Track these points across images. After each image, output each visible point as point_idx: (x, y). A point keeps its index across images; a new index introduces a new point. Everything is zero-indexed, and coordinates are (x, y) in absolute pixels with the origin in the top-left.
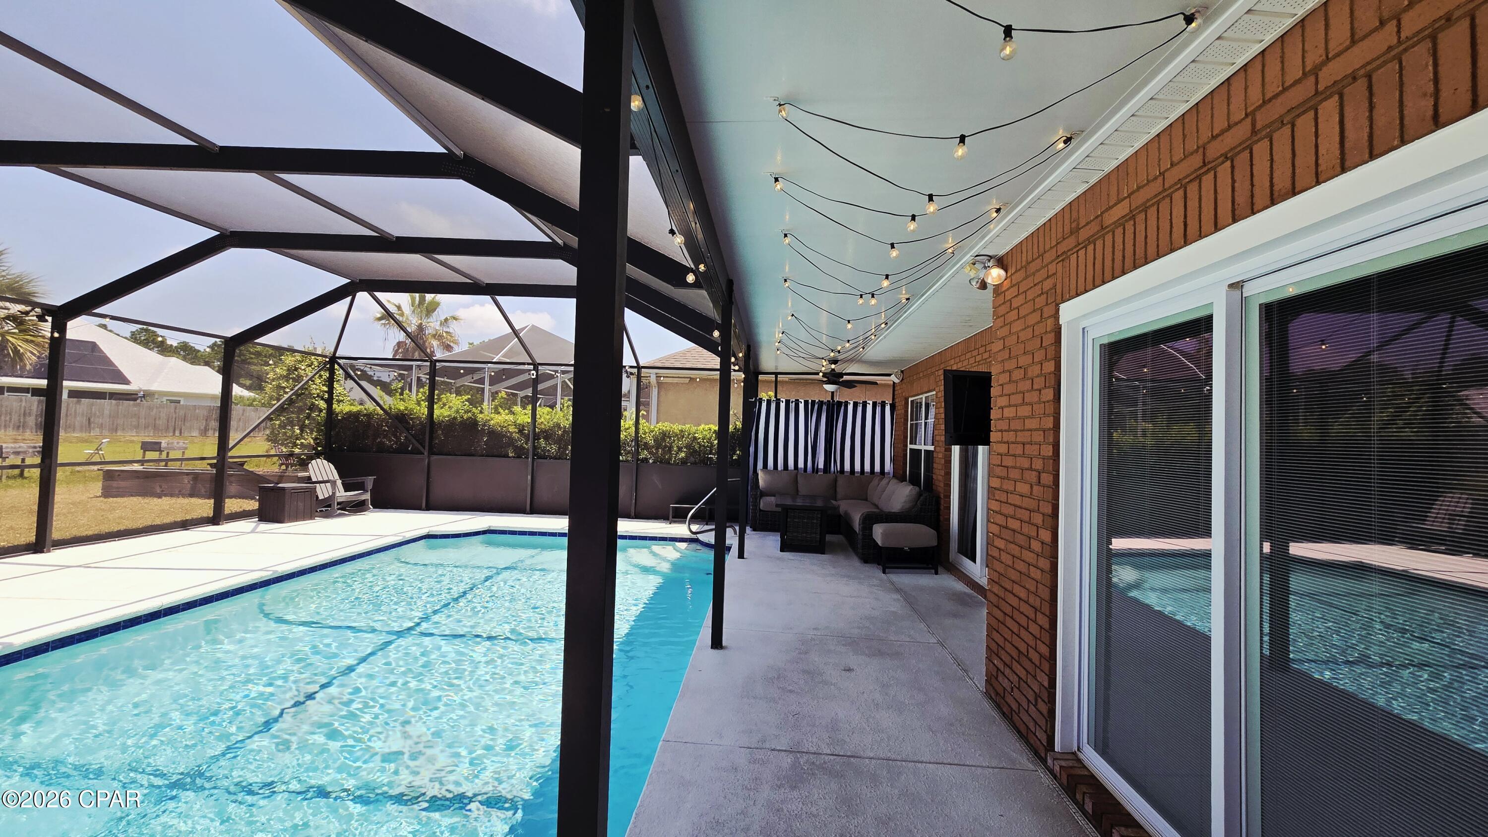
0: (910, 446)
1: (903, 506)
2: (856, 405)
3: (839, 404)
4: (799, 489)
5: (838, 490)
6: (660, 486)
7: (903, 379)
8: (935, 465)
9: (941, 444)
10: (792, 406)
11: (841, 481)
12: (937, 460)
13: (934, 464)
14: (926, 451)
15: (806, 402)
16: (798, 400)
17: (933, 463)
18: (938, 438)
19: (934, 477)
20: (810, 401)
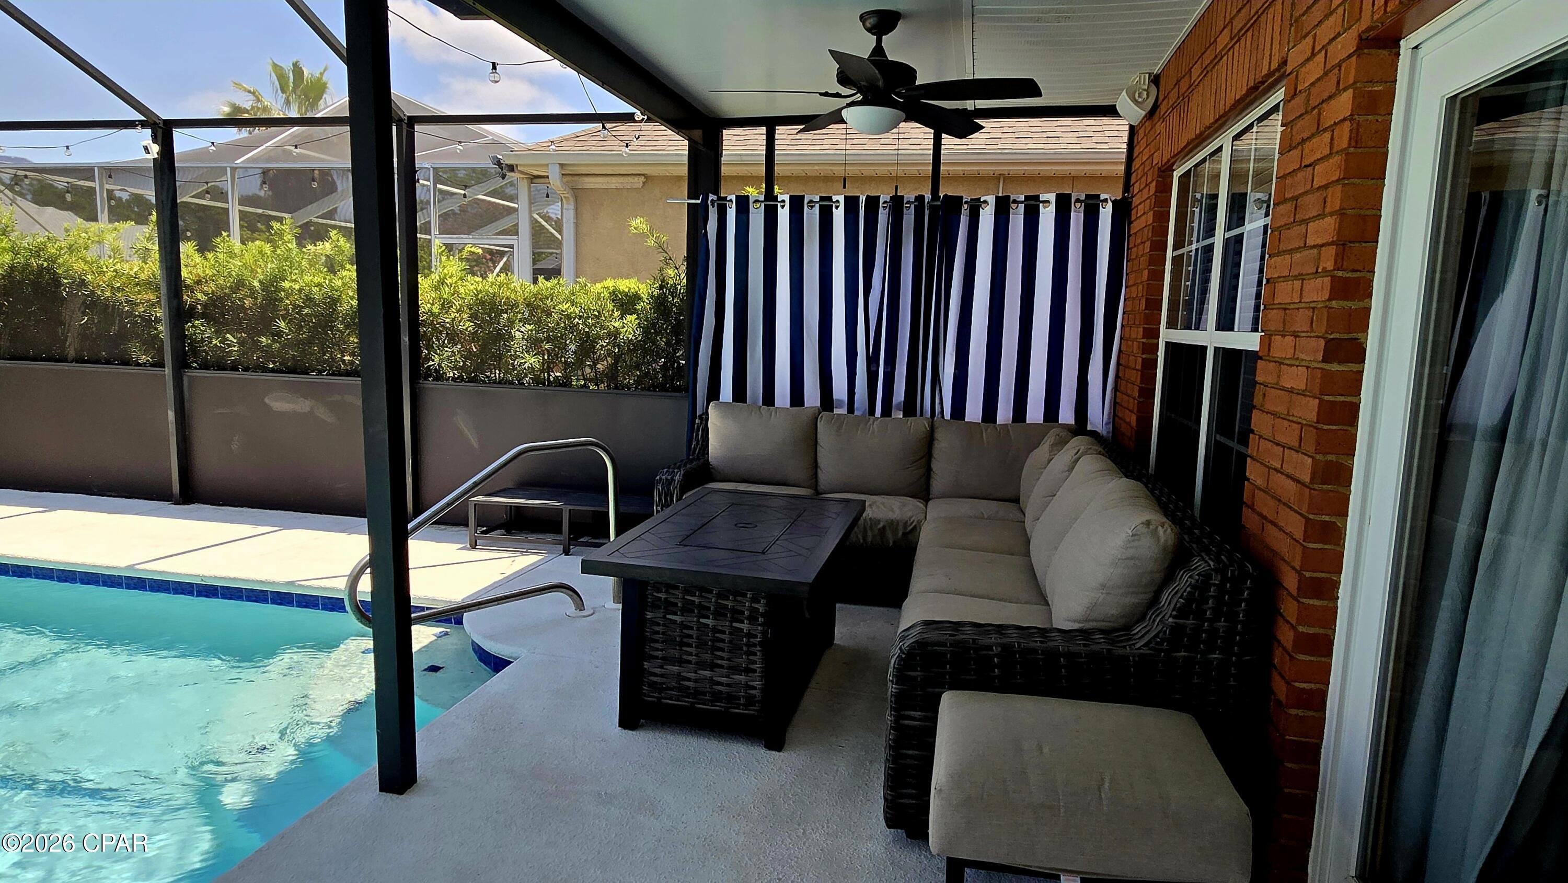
0: (1167, 335)
1: (1093, 607)
2: (1003, 207)
3: (955, 202)
4: (819, 460)
5: (935, 466)
6: (474, 442)
7: (1155, 107)
8: (1259, 421)
9: (1300, 322)
10: (812, 217)
11: (944, 443)
12: (1274, 401)
13: (1256, 415)
14: (1228, 358)
15: (851, 204)
16: (829, 199)
17: (1249, 408)
18: (1286, 293)
19: (1253, 472)
20: (863, 199)
